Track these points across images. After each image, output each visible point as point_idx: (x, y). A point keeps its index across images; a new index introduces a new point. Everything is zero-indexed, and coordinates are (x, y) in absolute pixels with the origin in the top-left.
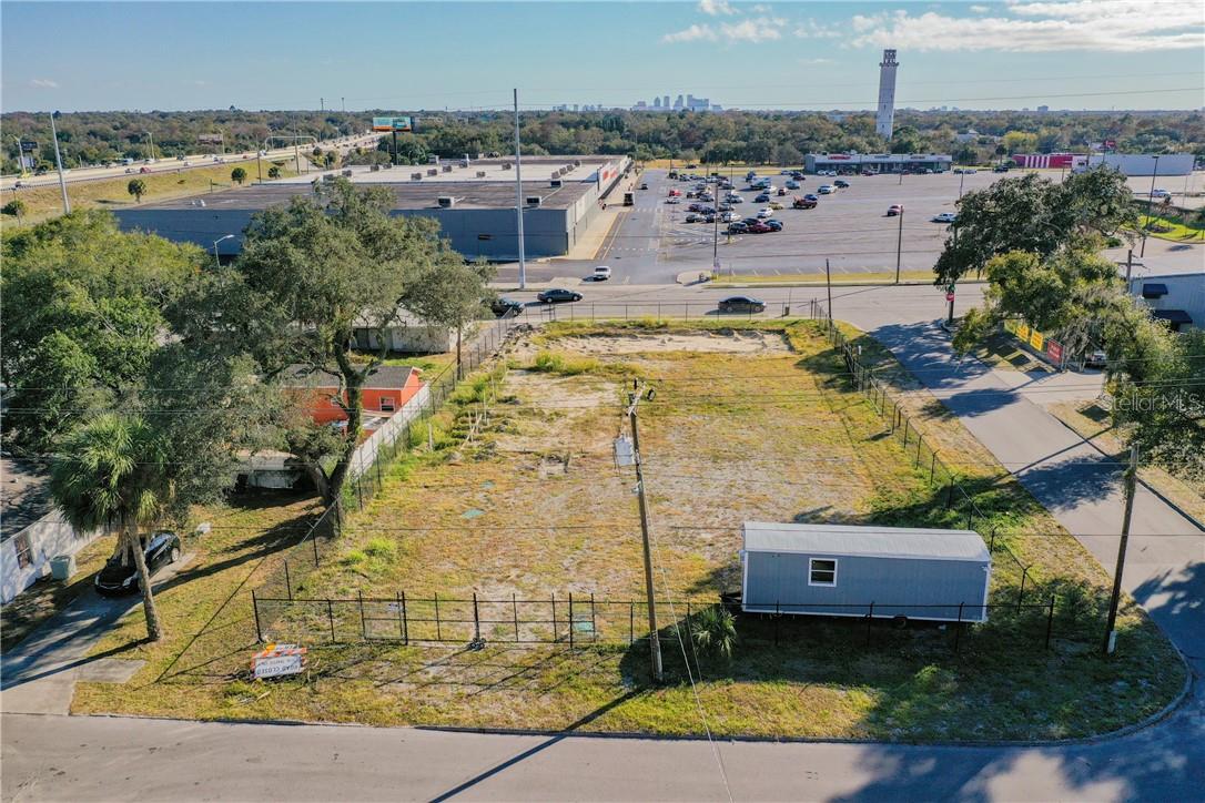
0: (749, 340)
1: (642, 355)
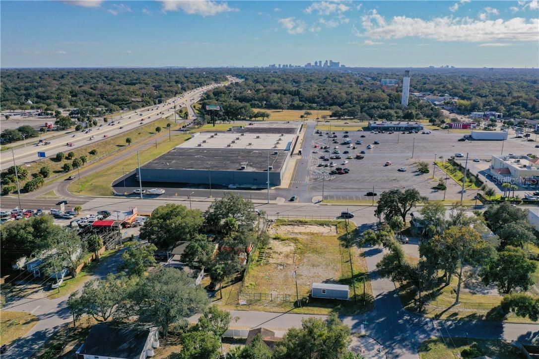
0: (327, 227)
1: (300, 233)
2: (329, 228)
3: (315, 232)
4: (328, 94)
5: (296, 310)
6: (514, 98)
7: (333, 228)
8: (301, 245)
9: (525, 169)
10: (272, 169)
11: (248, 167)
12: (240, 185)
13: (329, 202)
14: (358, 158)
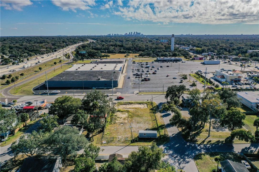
2: (144, 105)
3: (137, 107)
4: (137, 46)
5: (132, 144)
6: (221, 46)
7: (146, 105)
8: (131, 114)
9: (231, 75)
10: (114, 79)
11: (102, 79)
12: (98, 87)
13: (142, 94)
14: (154, 73)
